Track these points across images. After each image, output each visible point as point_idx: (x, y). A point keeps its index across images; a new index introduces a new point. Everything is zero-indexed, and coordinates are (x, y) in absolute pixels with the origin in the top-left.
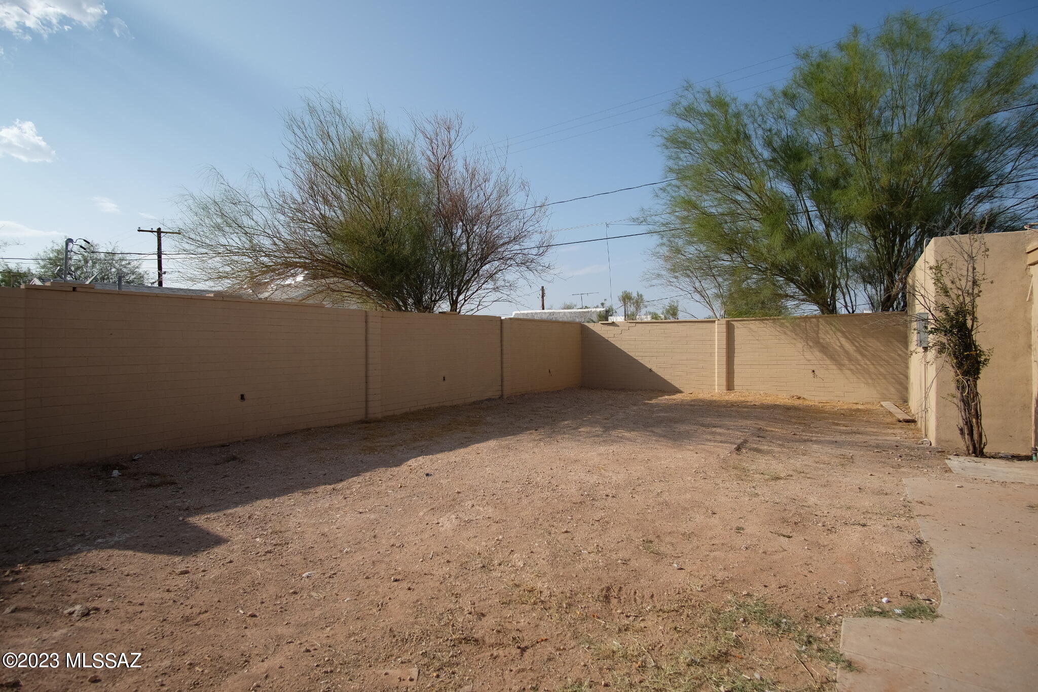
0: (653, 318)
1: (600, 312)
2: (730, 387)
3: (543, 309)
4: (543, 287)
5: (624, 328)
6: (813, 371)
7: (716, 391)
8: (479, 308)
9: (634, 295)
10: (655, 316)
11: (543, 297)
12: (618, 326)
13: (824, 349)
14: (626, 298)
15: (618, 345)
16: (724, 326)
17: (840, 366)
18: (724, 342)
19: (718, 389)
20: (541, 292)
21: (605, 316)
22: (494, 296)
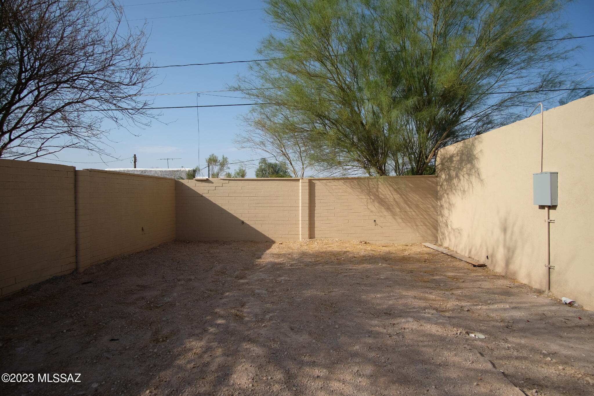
0: (227, 177)
1: (189, 171)
2: (312, 236)
3: (135, 167)
4: (135, 155)
5: (217, 185)
6: (375, 221)
7: (300, 239)
8: (39, 154)
9: (220, 158)
10: (229, 175)
11: (135, 162)
12: (213, 183)
13: (382, 202)
14: (212, 161)
15: (212, 199)
16: (307, 184)
17: (394, 214)
18: (307, 197)
19: (302, 238)
20: (133, 159)
21: (192, 175)
22: (66, 139)
